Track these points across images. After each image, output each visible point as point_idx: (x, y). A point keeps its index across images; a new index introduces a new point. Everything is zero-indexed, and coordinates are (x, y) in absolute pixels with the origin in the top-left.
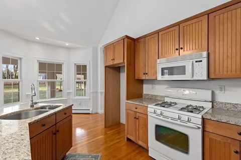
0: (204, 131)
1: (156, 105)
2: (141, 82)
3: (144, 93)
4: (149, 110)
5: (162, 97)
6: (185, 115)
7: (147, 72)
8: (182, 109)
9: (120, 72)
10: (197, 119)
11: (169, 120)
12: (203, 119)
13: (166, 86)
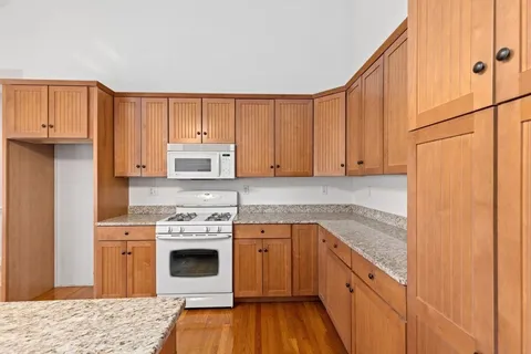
0: (234, 239)
1: (169, 220)
2: (125, 181)
3: (131, 204)
4: (158, 230)
5: (170, 207)
6: (214, 226)
7: (144, 164)
8: (209, 219)
9: (53, 157)
10: (227, 227)
11: (194, 237)
12: (233, 225)
13: (177, 189)
